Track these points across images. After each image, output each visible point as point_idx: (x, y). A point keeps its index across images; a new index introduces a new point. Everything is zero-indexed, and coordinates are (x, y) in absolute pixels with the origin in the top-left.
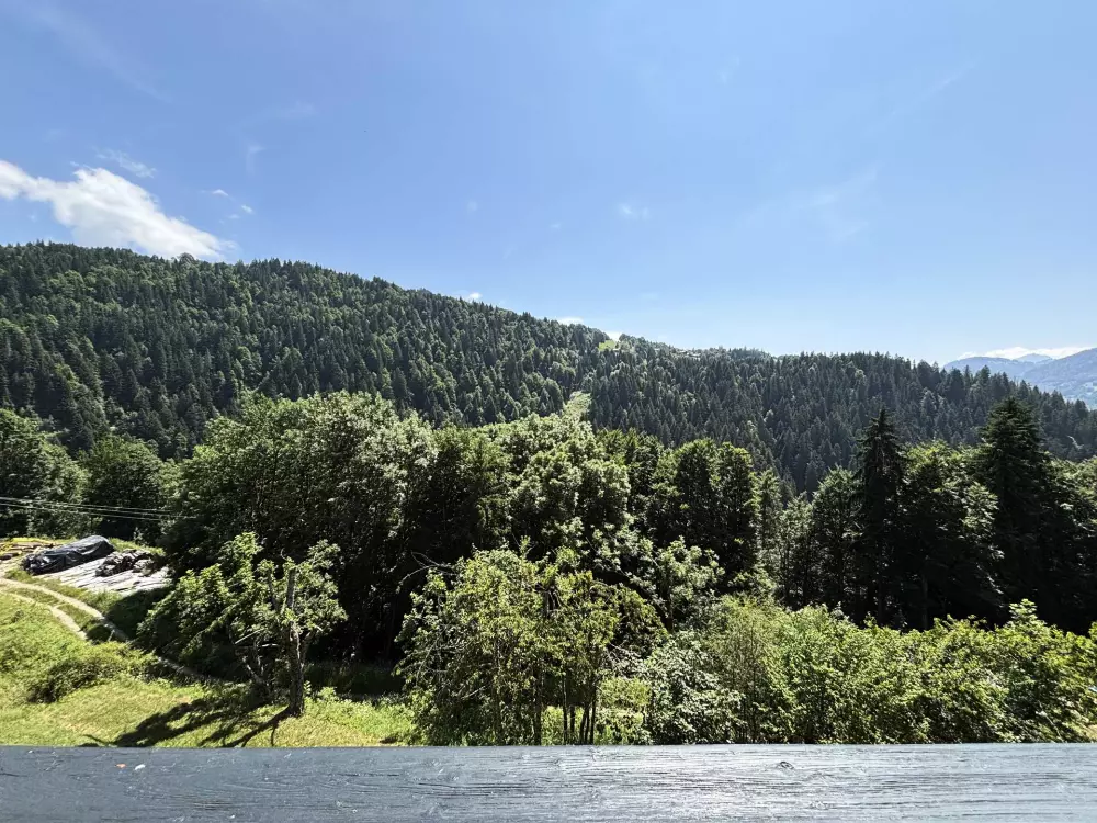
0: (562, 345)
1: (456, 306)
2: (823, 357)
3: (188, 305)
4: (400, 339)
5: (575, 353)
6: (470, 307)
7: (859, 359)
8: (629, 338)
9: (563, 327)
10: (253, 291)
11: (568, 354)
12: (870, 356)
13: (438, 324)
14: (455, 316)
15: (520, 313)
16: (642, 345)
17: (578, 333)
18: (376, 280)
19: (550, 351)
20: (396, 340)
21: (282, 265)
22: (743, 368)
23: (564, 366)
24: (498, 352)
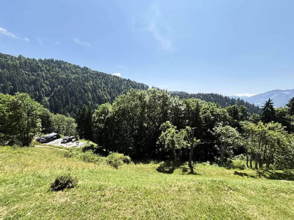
1: (109, 76)
3: (24, 71)
6: (113, 76)
7: (212, 95)
8: (154, 87)
10: (46, 68)
12: (214, 94)
13: (104, 81)
14: (109, 79)
15: (127, 79)
18: (85, 67)
20: (92, 85)
21: (55, 61)
22: (185, 96)
24: (122, 89)
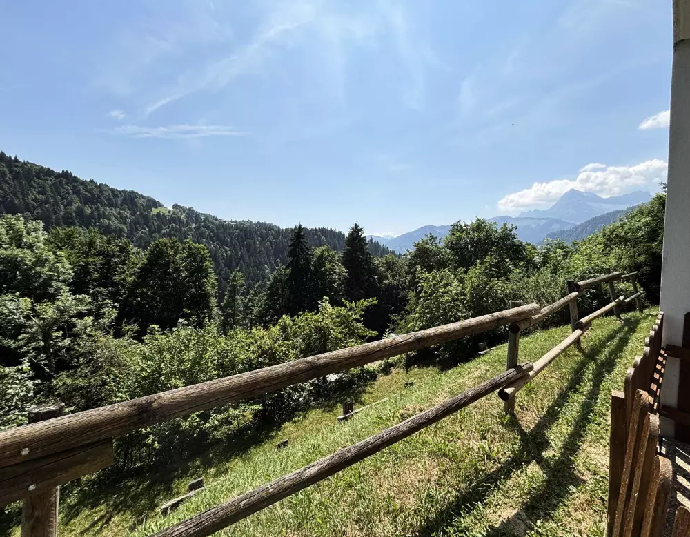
0: (112, 205)
5: (126, 213)
7: (323, 231)
8: (180, 207)
9: (113, 191)
11: (119, 214)
16: (190, 213)
17: (130, 199)
19: (97, 209)
23: (114, 223)
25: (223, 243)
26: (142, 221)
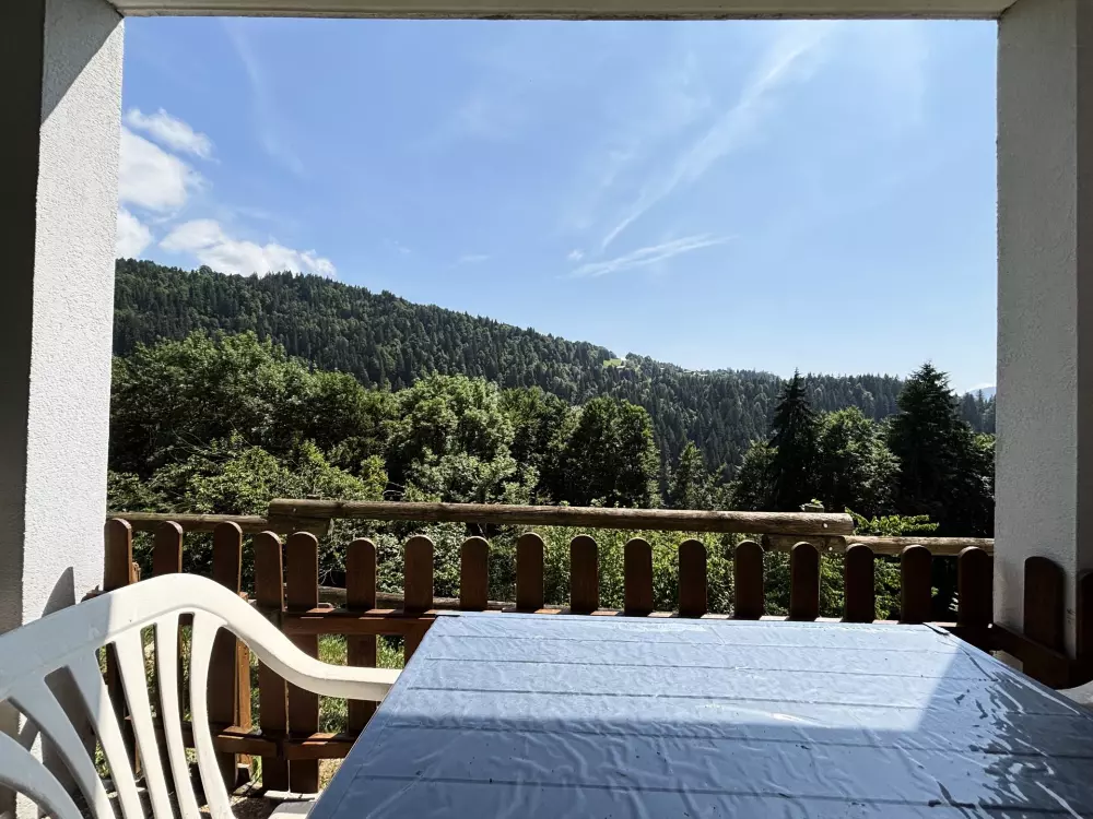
0: (566, 361)
1: (461, 319)
2: (829, 379)
3: (200, 313)
4: (404, 351)
5: (578, 369)
6: (475, 321)
7: (868, 382)
8: (635, 357)
9: (567, 344)
10: (263, 301)
11: (571, 370)
12: (878, 379)
13: (442, 337)
14: (459, 330)
15: (524, 329)
16: (648, 365)
17: (582, 350)
18: (385, 293)
19: (552, 366)
20: (399, 351)
21: (294, 277)
22: (748, 387)
23: (566, 381)
24: (500, 365)
25: (687, 404)
26: (592, 377)
